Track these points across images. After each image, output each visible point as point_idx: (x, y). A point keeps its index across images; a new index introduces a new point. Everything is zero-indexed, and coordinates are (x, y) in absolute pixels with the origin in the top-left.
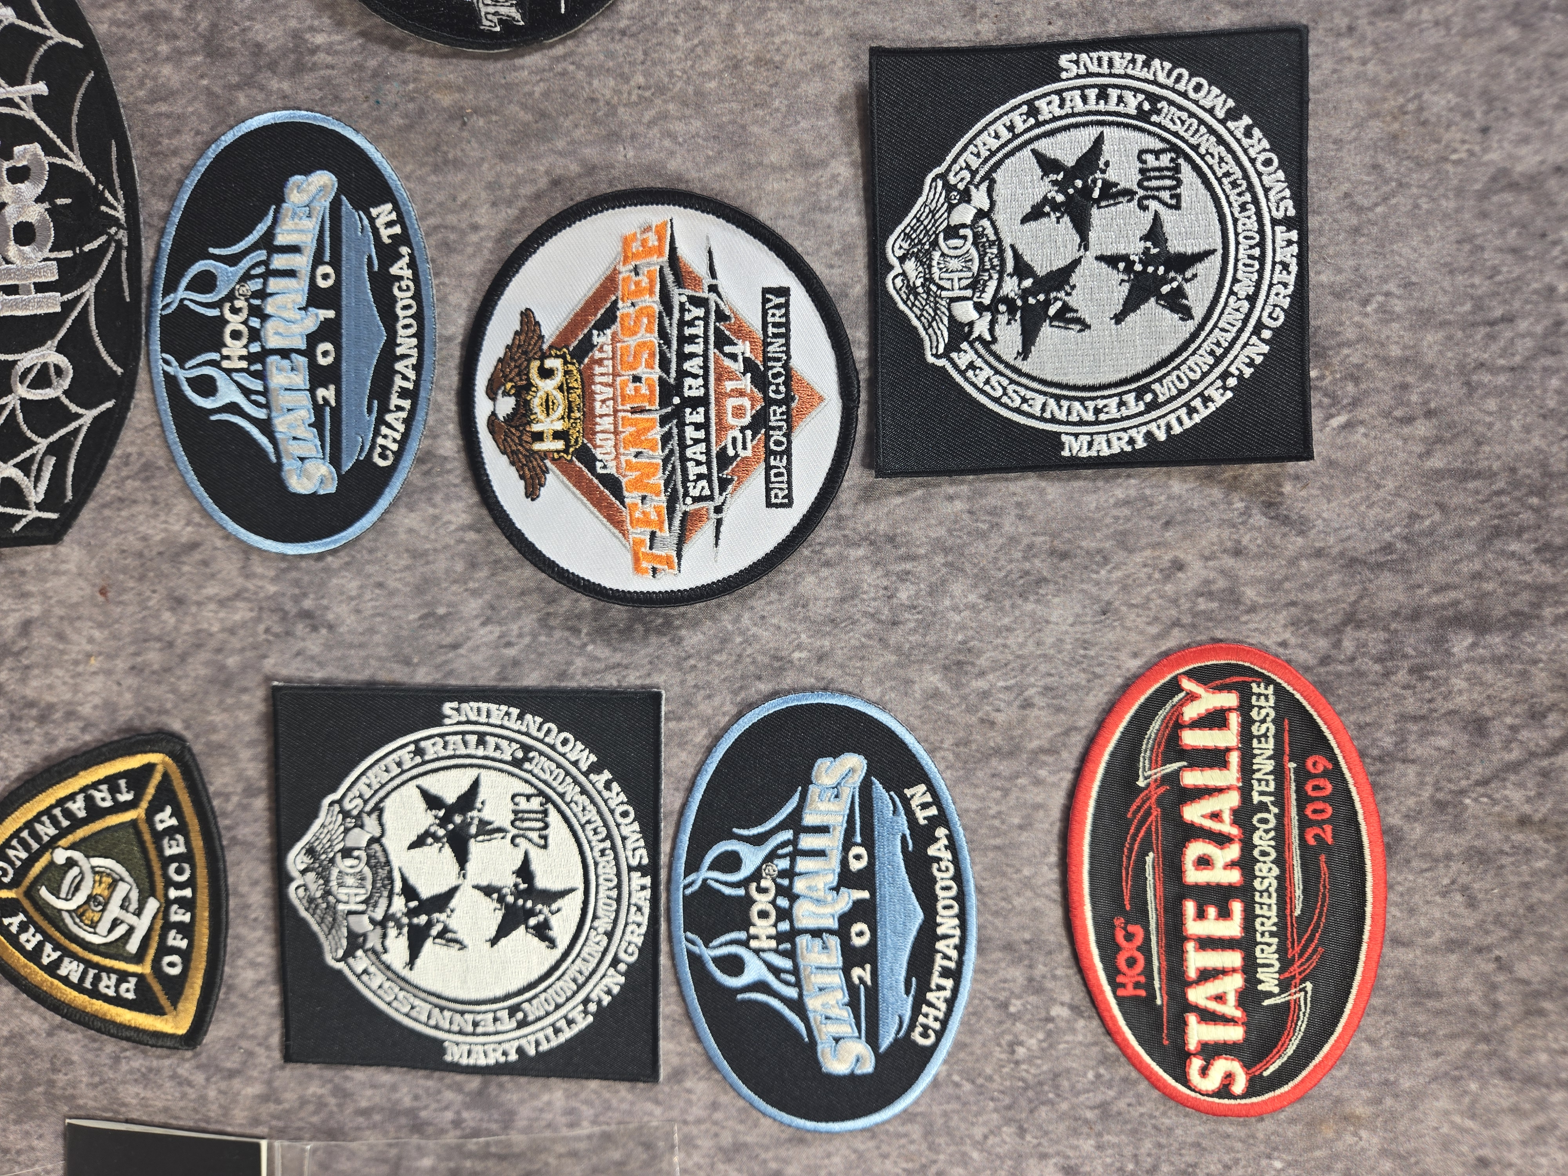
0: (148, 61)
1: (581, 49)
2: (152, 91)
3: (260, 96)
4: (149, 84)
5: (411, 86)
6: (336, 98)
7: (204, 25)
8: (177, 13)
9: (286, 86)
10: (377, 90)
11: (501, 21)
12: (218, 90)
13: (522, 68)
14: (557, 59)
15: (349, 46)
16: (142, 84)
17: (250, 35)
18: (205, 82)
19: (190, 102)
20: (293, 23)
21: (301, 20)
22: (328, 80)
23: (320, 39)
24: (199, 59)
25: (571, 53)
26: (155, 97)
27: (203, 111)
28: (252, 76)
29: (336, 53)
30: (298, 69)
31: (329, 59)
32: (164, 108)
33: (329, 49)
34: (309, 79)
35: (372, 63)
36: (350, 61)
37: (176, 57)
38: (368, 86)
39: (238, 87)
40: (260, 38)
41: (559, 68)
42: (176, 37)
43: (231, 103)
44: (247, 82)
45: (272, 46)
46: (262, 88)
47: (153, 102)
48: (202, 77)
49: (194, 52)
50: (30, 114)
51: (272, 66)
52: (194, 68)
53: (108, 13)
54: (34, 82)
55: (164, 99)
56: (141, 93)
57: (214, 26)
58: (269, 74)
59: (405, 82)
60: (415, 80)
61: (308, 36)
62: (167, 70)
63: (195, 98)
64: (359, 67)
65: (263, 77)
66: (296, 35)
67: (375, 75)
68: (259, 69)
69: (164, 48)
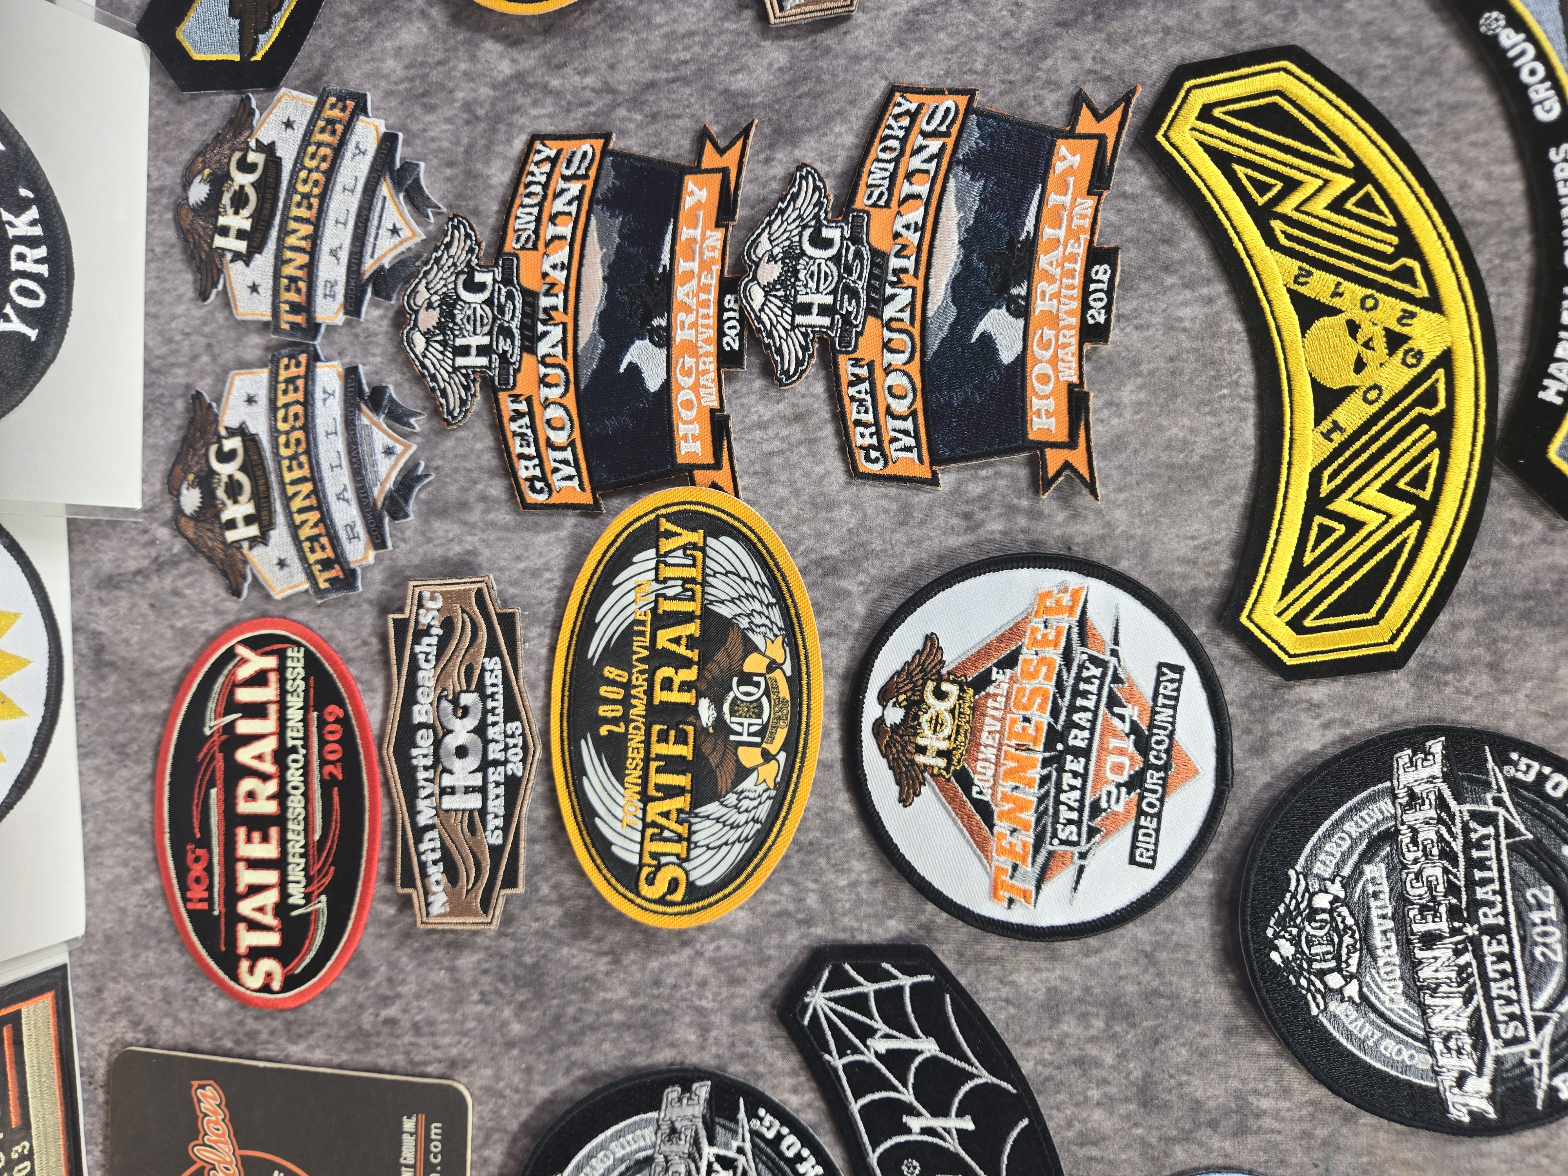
0: (1078, 1105)
1: (1555, 1143)
2: (1081, 1134)
3: (1199, 1152)
4: (1078, 1126)
5: (1365, 1159)
6: (1282, 1162)
7: (1137, 1074)
8: (1109, 1059)
9: (1228, 1145)
10: (1327, 1158)
11: (1471, 1113)
12: (1153, 1141)
13: (1490, 1154)
14: (1529, 1150)
15: (1297, 1114)
16: (1070, 1124)
17: (1187, 1090)
18: (1139, 1131)
19: (1123, 1149)
20: (1234, 1084)
21: (1244, 1081)
22: (1276, 1145)
23: (1265, 1104)
24: (1133, 1107)
25: (1545, 1145)
26: (1084, 1140)
27: (1138, 1160)
28: (1191, 1132)
29: (1283, 1119)
30: (1241, 1131)
31: (1276, 1125)
32: (1094, 1152)
33: (1276, 1115)
34: (1251, 1140)
35: (1322, 1132)
36: (1297, 1129)
37: (1108, 1103)
38: (1318, 1154)
39: (1174, 1140)
40: (1199, 1094)
41: (1531, 1159)
42: (1106, 1082)
43: (1167, 1155)
44: (1186, 1137)
45: (1212, 1104)
46: (1201, 1145)
47: (1082, 1145)
48: (1136, 1125)
49: (1127, 1100)
50: (953, 1144)
51: (1213, 1124)
52: (1128, 1117)
53: (1034, 1051)
54: (959, 1115)
55: (1095, 1143)
56: (1070, 1134)
57: (1147, 1076)
58: (1209, 1131)
59: (1358, 1155)
60: (1369, 1153)
61: (1252, 1099)
62: (1098, 1115)
63: (1128, 1146)
64: (1307, 1135)
65: (1204, 1133)
66: (1239, 1096)
67: (1325, 1143)
68: (1198, 1126)
69: (1094, 1094)
